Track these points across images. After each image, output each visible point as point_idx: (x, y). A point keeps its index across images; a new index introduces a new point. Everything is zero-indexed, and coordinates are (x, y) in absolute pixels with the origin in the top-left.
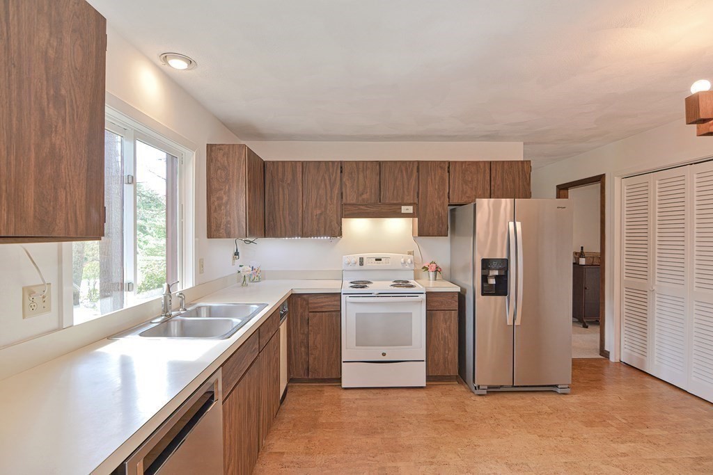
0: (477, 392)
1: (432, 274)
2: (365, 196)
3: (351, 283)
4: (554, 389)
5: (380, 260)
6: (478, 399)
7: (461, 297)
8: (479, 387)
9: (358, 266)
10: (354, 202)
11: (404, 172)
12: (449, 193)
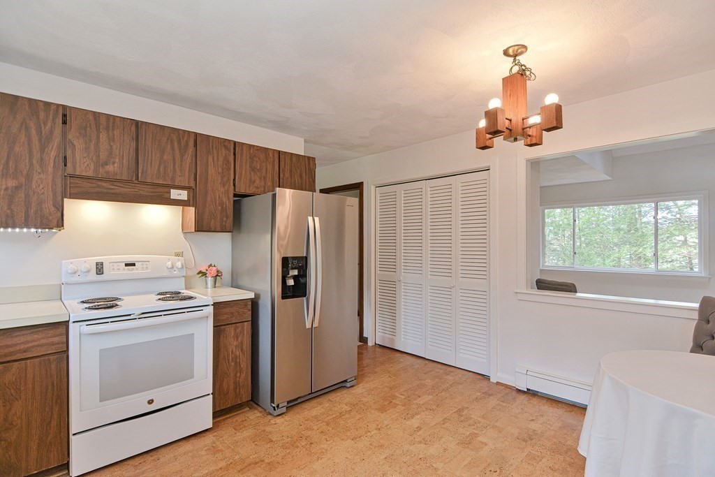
0: (278, 412)
1: (210, 280)
2: (110, 168)
3: (83, 302)
4: (343, 385)
5: (134, 265)
6: (279, 420)
7: (254, 304)
8: (278, 406)
9: (93, 276)
10: (90, 173)
11: (176, 144)
12: (234, 180)
